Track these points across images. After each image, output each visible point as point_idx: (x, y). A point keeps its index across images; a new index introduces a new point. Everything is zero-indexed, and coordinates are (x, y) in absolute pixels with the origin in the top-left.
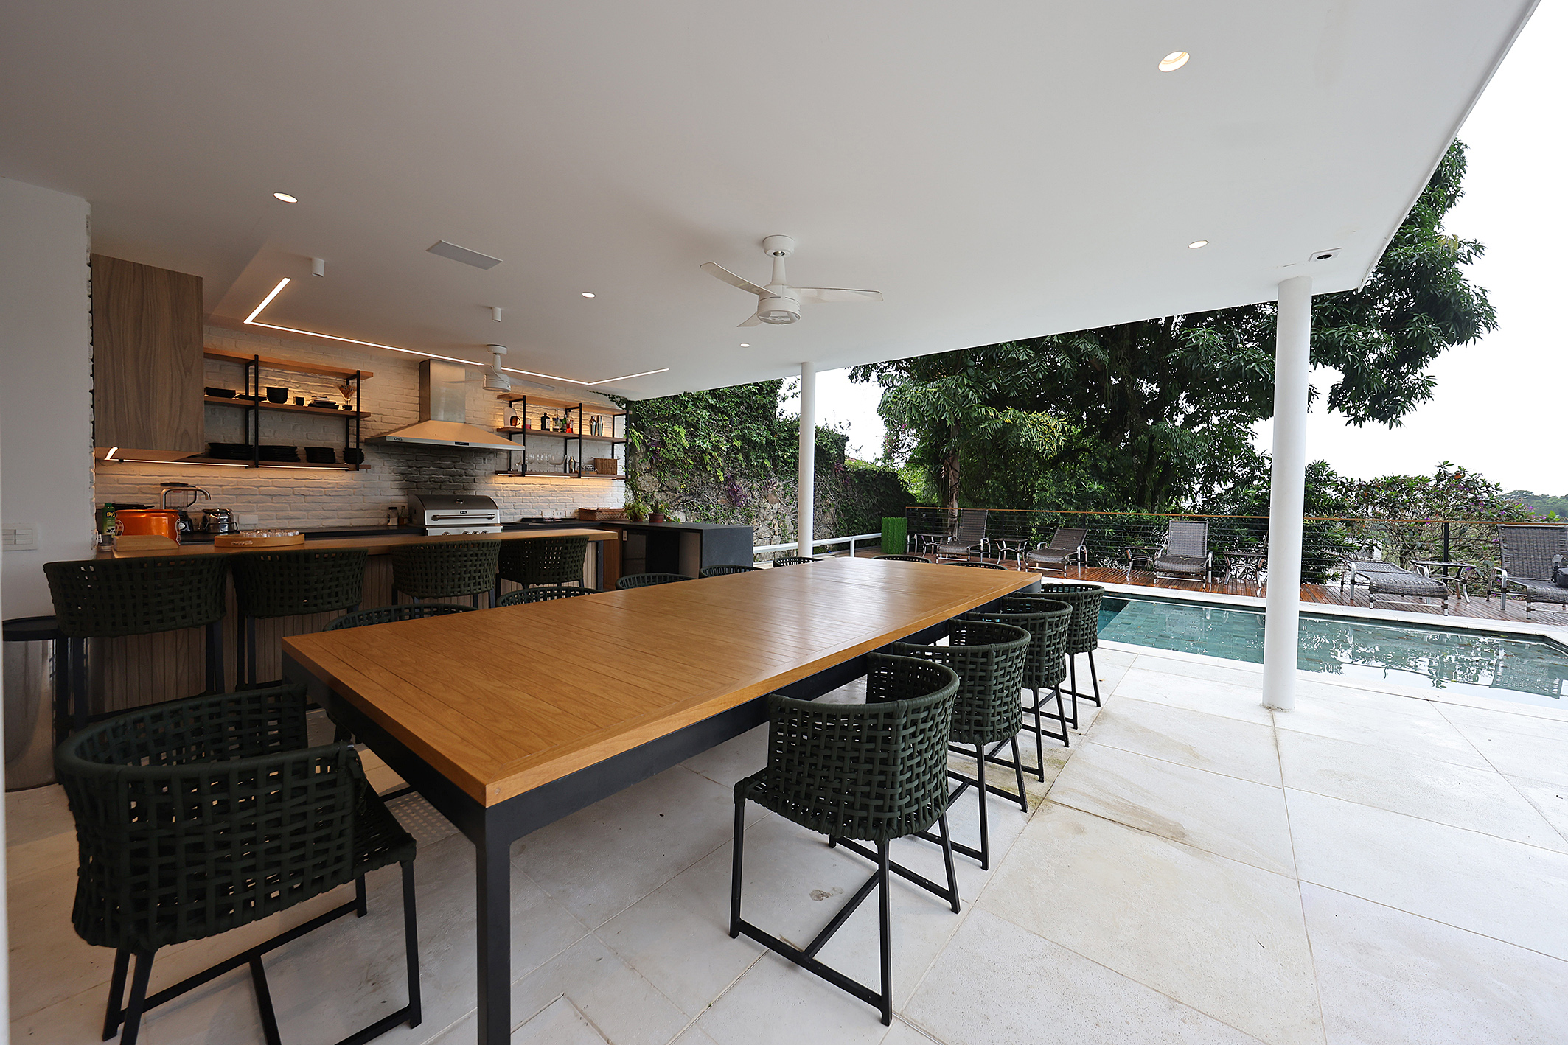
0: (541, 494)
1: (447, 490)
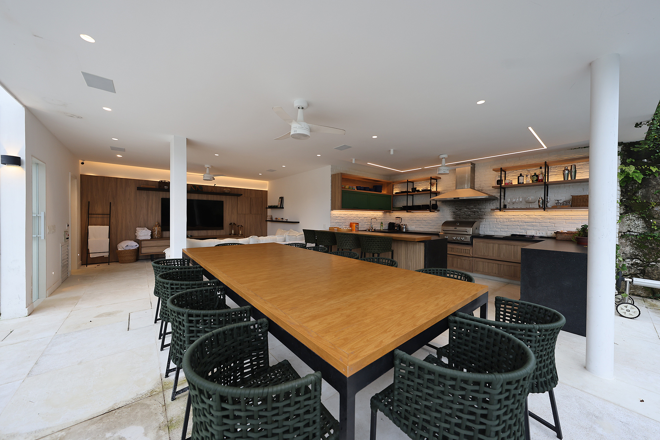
0: (526, 221)
1: (471, 219)
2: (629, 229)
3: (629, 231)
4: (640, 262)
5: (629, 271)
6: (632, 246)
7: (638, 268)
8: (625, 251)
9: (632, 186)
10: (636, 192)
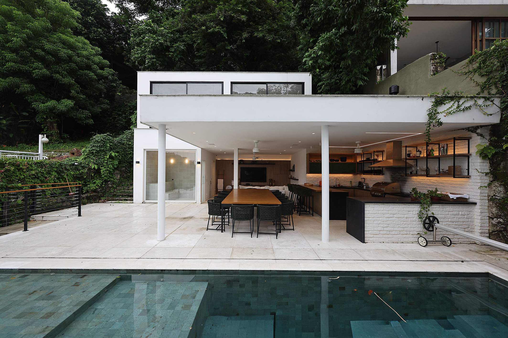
2: (495, 194)
3: (494, 195)
4: (502, 221)
5: (496, 228)
6: (497, 207)
7: (502, 226)
8: (493, 211)
9: (496, 159)
10: (500, 164)
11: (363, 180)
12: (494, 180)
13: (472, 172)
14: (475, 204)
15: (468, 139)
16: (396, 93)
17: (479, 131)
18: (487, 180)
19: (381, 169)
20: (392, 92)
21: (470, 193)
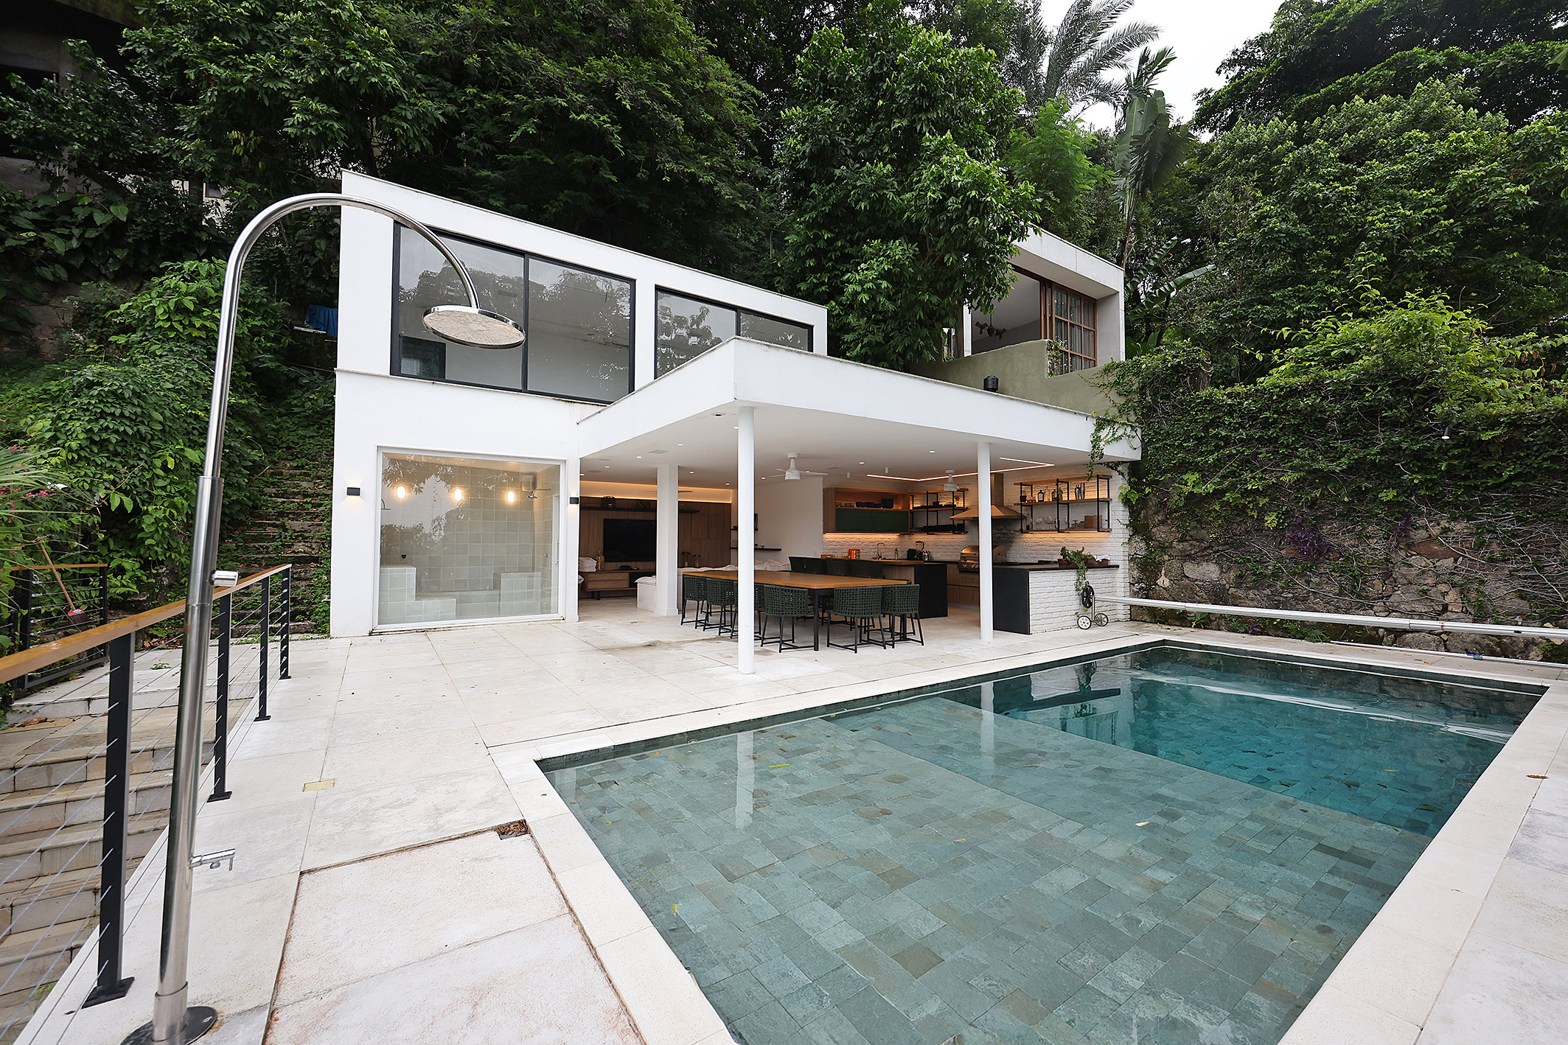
2: (1136, 552)
3: (1136, 554)
8: (1134, 574)
9: (1137, 507)
10: (1140, 513)
11: (919, 548)
12: (1134, 535)
13: (1113, 524)
14: (1118, 566)
15: (1108, 478)
16: (994, 390)
17: (1120, 468)
18: (1127, 533)
19: (962, 522)
20: (990, 387)
21: (1111, 553)
